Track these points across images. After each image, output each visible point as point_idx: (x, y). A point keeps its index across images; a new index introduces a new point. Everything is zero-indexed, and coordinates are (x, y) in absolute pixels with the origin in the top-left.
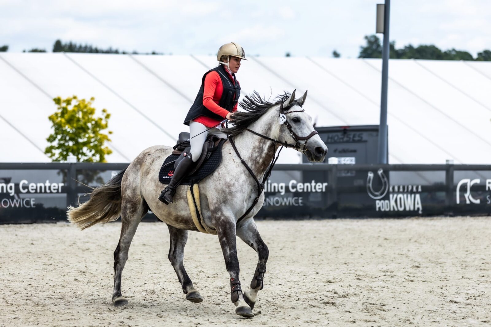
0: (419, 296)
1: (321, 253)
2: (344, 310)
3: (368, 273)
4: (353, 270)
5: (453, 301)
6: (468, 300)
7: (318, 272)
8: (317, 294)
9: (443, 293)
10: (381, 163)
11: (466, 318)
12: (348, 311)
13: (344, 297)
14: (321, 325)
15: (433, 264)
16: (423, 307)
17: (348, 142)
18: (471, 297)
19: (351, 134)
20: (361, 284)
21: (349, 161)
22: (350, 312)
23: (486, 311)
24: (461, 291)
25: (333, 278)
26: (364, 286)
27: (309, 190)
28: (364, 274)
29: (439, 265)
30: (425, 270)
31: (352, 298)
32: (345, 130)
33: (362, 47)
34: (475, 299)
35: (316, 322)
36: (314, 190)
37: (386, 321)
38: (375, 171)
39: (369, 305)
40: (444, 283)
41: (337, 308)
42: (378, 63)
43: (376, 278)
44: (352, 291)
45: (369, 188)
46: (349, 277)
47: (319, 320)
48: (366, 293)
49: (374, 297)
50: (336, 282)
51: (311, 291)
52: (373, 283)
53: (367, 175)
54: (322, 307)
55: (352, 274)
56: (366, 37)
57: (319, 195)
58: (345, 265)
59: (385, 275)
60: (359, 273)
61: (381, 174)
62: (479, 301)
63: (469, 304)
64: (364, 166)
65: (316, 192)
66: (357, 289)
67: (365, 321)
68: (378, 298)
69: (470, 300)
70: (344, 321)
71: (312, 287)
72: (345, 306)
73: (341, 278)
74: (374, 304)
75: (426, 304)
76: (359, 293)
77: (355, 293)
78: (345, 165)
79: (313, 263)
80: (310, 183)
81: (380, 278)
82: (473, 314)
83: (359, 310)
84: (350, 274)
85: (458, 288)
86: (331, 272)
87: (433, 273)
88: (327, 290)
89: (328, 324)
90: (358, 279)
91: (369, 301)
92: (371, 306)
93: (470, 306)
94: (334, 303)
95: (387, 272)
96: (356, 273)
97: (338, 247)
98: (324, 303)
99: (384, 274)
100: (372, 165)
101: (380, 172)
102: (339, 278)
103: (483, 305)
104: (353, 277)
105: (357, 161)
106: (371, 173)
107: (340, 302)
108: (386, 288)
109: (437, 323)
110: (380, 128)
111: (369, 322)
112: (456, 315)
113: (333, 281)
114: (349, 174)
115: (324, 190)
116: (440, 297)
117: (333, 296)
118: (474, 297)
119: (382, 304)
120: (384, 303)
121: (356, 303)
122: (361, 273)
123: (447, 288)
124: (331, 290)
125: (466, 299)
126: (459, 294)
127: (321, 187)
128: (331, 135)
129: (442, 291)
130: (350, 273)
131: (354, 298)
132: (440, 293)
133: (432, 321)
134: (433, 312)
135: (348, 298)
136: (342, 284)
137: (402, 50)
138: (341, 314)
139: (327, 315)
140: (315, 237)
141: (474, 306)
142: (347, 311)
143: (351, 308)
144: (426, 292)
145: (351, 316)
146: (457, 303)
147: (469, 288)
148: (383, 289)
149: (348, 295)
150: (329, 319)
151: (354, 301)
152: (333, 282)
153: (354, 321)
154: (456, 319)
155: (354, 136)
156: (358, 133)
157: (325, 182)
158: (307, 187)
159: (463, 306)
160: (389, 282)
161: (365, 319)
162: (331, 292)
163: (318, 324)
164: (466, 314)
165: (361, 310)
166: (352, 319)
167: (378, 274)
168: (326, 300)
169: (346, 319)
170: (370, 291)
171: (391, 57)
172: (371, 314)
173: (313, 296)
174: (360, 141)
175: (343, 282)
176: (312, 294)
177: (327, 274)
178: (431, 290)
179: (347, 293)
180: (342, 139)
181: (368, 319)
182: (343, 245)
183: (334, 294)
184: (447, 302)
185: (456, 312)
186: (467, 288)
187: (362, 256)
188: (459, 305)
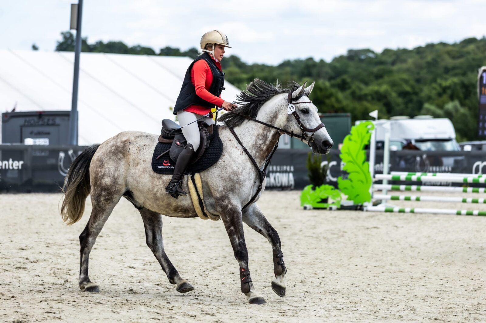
0: (101, 262)
1: (16, 223)
2: (34, 274)
3: (57, 241)
4: (44, 239)
5: (131, 267)
6: (144, 265)
7: (12, 240)
8: (11, 259)
9: (122, 260)
10: (71, 144)
11: (142, 281)
12: (38, 275)
13: (34, 263)
14: (13, 287)
15: (115, 234)
16: (104, 272)
17: (42, 125)
18: (147, 263)
19: (46, 119)
20: (50, 251)
21: (43, 142)
22: (39, 276)
23: (160, 275)
24: (138, 258)
25: (26, 246)
26: (53, 253)
27: (7, 167)
28: (53, 242)
29: (120, 235)
30: (107, 239)
31: (41, 263)
32: (40, 115)
33: (58, 42)
34: (150, 265)
35: (9, 285)
36: (11, 168)
37: (71, 283)
38: (66, 152)
39: (56, 270)
40: (123, 251)
41: (28, 273)
42: (70, 56)
43: (63, 246)
44: (42, 257)
45: (60, 166)
46: (39, 245)
47: (11, 283)
48: (54, 259)
49: (61, 262)
50: (28, 249)
51: (5, 257)
52: (61, 250)
53: (58, 155)
54: (14, 271)
55: (42, 243)
56: (62, 33)
57: (17, 172)
58: (36, 234)
59: (72, 244)
60: (48, 241)
61: (72, 154)
62: (153, 266)
63: (145, 270)
64: (56, 146)
65: (13, 169)
66: (46, 256)
67: (52, 284)
68: (65, 263)
69: (146, 265)
70: (34, 284)
71: (6, 254)
72: (35, 270)
73: (32, 245)
74: (61, 269)
75: (107, 269)
76: (48, 259)
77: (45, 259)
78: (39, 146)
79: (8, 233)
80: (8, 161)
81: (67, 246)
82: (148, 278)
83: (48, 275)
84: (40, 243)
85: (136, 255)
86: (23, 240)
87: (114, 242)
88: (19, 256)
89: (19, 286)
90: (48, 247)
91: (57, 266)
92: (58, 270)
93: (145, 271)
94: (26, 268)
95: (74, 240)
96: (46, 241)
97: (31, 218)
98: (16, 268)
99: (70, 242)
100: (63, 146)
101: (70, 152)
102: (31, 246)
103: (157, 270)
104: (43, 245)
105: (50, 142)
106: (62, 153)
107: (31, 267)
108: (72, 255)
109: (116, 286)
110: (71, 114)
111: (56, 285)
112: (133, 279)
113: (25, 248)
114: (43, 154)
115: (20, 167)
116: (120, 263)
117: (24, 261)
118: (149, 263)
119: (68, 269)
120: (70, 268)
121: (45, 268)
122: (51, 242)
123: (126, 255)
124: (23, 256)
125: (143, 265)
126: (137, 260)
127: (17, 165)
128: (27, 119)
129: (122, 257)
130: (41, 241)
131: (43, 264)
132: (120, 260)
133: (112, 284)
134: (113, 276)
135: (38, 264)
136: (33, 251)
137: (93, 45)
138: (31, 278)
139: (19, 279)
140: (11, 209)
141: (149, 271)
142: (36, 275)
143: (40, 273)
144: (107, 258)
145: (40, 280)
146: (134, 268)
147: (145, 255)
148: (69, 256)
149: (38, 261)
150: (20, 282)
151: (43, 266)
152: (26, 250)
153: (42, 283)
154: (133, 283)
155: (48, 120)
156: (51, 118)
157: (21, 160)
158: (5, 165)
159: (140, 271)
160: (75, 250)
161: (52, 282)
162: (23, 258)
163: (10, 287)
164: (142, 278)
165: (49, 274)
166: (41, 282)
167: (66, 242)
168: (18, 265)
169: (35, 282)
170: (58, 257)
171: (83, 51)
172: (57, 278)
173: (7, 261)
174: (54, 125)
175: (34, 249)
176: (6, 260)
177: (20, 242)
178: (112, 257)
179: (37, 259)
180: (38, 122)
181: (55, 282)
182: (36, 217)
183: (26, 260)
184: (126, 267)
185: (133, 276)
186: (144, 255)
187: (52, 226)
188: (136, 270)
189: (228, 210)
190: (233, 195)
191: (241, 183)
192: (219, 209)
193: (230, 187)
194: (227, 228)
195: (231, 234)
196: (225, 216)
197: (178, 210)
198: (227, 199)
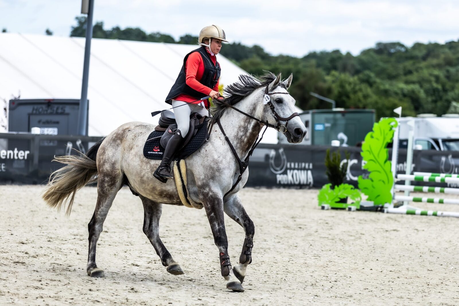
0: (104, 259)
1: (18, 216)
2: (32, 270)
3: (59, 236)
4: (46, 232)
5: (134, 264)
6: (148, 263)
7: (13, 234)
8: (10, 254)
9: (126, 257)
10: (80, 134)
11: (145, 280)
12: (36, 270)
13: (34, 258)
14: (9, 283)
15: (121, 230)
16: (106, 269)
17: (51, 114)
18: (151, 261)
19: (55, 107)
20: (51, 245)
21: (52, 131)
22: (38, 272)
23: (164, 274)
24: (143, 255)
25: (27, 239)
26: (54, 248)
27: (12, 157)
28: (55, 237)
29: (126, 231)
30: (112, 235)
31: (41, 258)
32: (49, 103)
33: (73, 27)
34: (155, 263)
35: (5, 280)
36: (16, 157)
37: (70, 280)
38: (74, 142)
39: (56, 266)
40: (128, 248)
41: (26, 268)
42: (82, 41)
43: (66, 240)
44: (42, 252)
46: (41, 239)
47: (7, 278)
48: (54, 254)
49: (62, 258)
50: (29, 243)
51: (4, 251)
52: (63, 245)
53: (66, 147)
54: (12, 266)
55: (44, 237)
56: (77, 18)
57: (23, 162)
58: (39, 228)
59: (75, 239)
60: (50, 235)
61: (80, 144)
62: (158, 265)
63: (149, 268)
64: (64, 136)
65: (18, 159)
66: (47, 250)
67: (51, 280)
68: (66, 259)
69: (150, 263)
70: (31, 279)
71: (5, 247)
72: (34, 266)
73: (33, 239)
74: (61, 265)
75: (110, 266)
76: (48, 254)
77: (45, 254)
78: (48, 135)
79: (9, 225)
80: (13, 150)
81: (69, 241)
82: (152, 276)
83: (47, 270)
84: (42, 237)
85: (141, 252)
86: (25, 234)
87: (120, 238)
88: (19, 251)
89: (16, 282)
90: (49, 241)
91: (57, 262)
92: (58, 266)
93: (149, 270)
94: (24, 263)
95: (77, 235)
96: (48, 235)
97: (35, 211)
98: (14, 263)
99: (73, 237)
100: (72, 136)
101: (79, 143)
102: (31, 240)
103: (161, 269)
104: (45, 239)
105: (59, 132)
106: (70, 143)
107: (29, 262)
108: (74, 250)
109: (117, 284)
110: (80, 102)
111: (55, 281)
112: (135, 277)
113: (25, 242)
114: (51, 144)
115: (26, 158)
116: (124, 260)
117: (24, 256)
118: (154, 261)
119: (69, 265)
120: (70, 264)
121: (45, 263)
122: (53, 236)
123: (131, 252)
124: (23, 251)
125: (147, 262)
126: (141, 258)
127: (23, 154)
128: (36, 107)
129: (126, 254)
130: (42, 235)
131: (43, 259)
132: (123, 257)
133: (113, 282)
134: (115, 273)
135: (38, 259)
136: (34, 245)
137: (110, 31)
138: (29, 273)
139: (16, 274)
140: (14, 201)
141: (153, 269)
142: (35, 271)
143: (39, 268)
144: (111, 255)
145: (38, 276)
146: (138, 266)
147: (151, 253)
148: (71, 251)
149: (37, 256)
150: (17, 278)
151: (43, 262)
152: (26, 244)
153: (40, 279)
154: (136, 281)
155: (57, 109)
156: (61, 106)
157: (27, 150)
158: (10, 154)
159: (143, 269)
160: (78, 245)
161: (50, 278)
162: (23, 252)
163: (6, 282)
164: (145, 277)
165: (48, 269)
166: (39, 278)
167: (69, 237)
168: (17, 260)
169: (33, 278)
170: (59, 252)
171: (95, 36)
172: (57, 274)
173: (5, 255)
174: (63, 113)
175: (35, 244)
176: (4, 254)
177: (21, 236)
178: (116, 254)
179: (37, 254)
180: (47, 111)
181: (53, 279)
182: (40, 209)
183: (25, 254)
184: (129, 265)
185: (136, 274)
186: (149, 253)
187: (55, 220)
188: (140, 268)
189: (209, 197)
190: (214, 183)
191: (221, 170)
192: (201, 197)
193: (210, 175)
194: (208, 215)
195: (211, 221)
196: (207, 203)
197: (164, 195)
198: (208, 187)
